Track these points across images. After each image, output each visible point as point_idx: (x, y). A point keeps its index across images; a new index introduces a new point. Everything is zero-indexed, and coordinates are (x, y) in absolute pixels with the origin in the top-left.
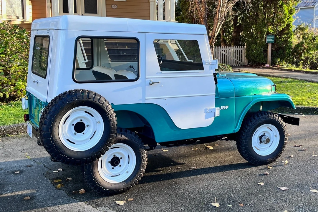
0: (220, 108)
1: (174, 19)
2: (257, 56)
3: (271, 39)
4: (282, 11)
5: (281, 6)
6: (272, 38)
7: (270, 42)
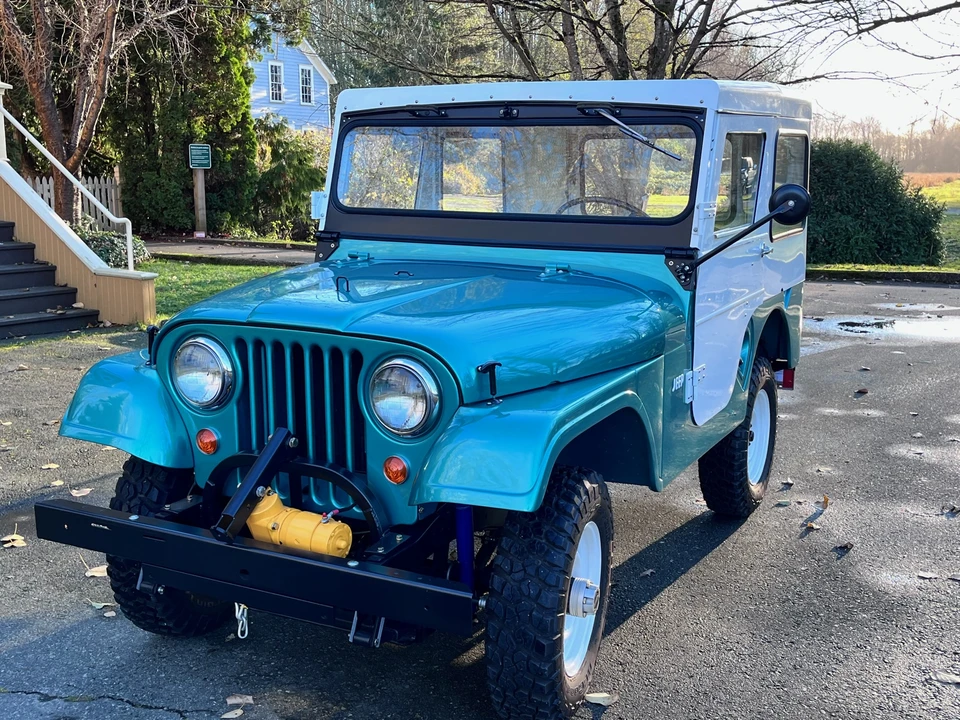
2: (166, 208)
3: (203, 157)
4: (225, 76)
6: (203, 154)
7: (200, 165)
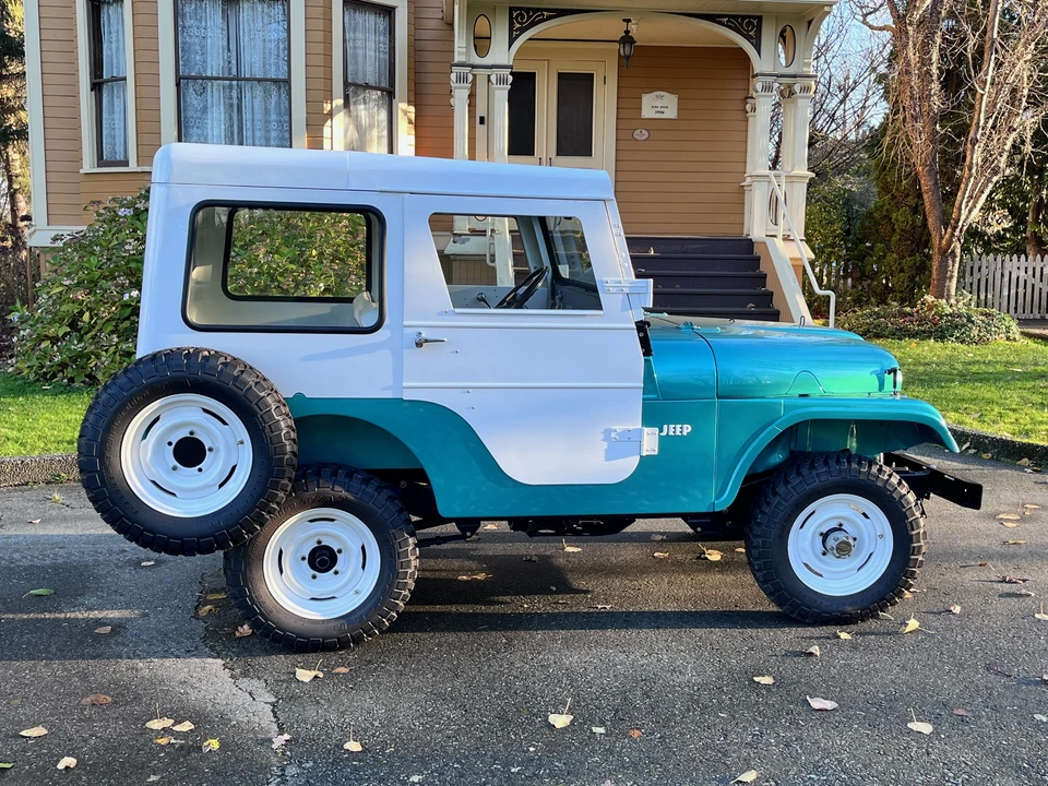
0: (661, 431)
1: (802, 168)
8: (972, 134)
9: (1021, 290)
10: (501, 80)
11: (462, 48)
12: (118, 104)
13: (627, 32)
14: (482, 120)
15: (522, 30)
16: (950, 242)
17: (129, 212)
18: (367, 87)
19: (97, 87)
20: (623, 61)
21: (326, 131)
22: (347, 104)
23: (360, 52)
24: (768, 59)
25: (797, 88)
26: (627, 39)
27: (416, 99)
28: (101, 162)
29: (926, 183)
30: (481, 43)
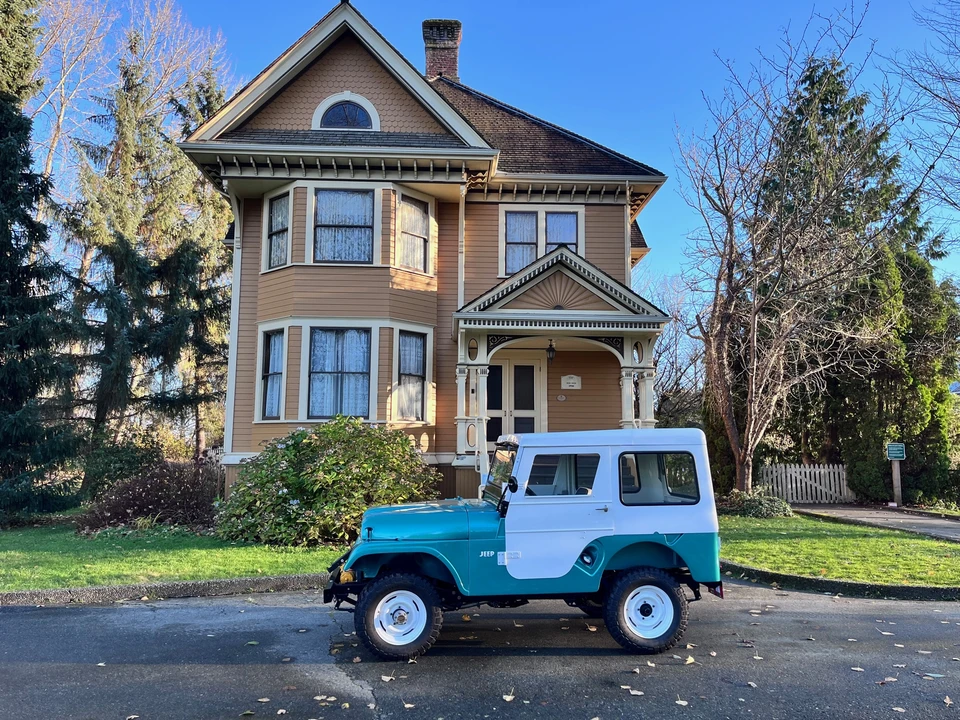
1: (651, 418)
2: (870, 486)
3: (898, 452)
4: (916, 397)
5: (913, 388)
7: (896, 457)
8: (749, 397)
9: (799, 485)
10: (483, 372)
11: (462, 355)
12: (276, 386)
13: (551, 345)
14: (473, 392)
15: (494, 346)
16: (745, 458)
17: (284, 446)
18: (410, 375)
19: (265, 378)
20: (550, 360)
21: (389, 400)
22: (399, 384)
23: (408, 357)
24: (628, 359)
25: (645, 374)
26: (551, 349)
27: (437, 379)
28: (264, 417)
29: (728, 424)
30: (472, 352)
